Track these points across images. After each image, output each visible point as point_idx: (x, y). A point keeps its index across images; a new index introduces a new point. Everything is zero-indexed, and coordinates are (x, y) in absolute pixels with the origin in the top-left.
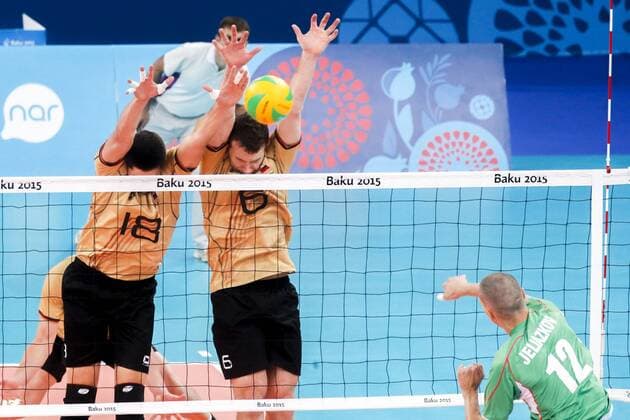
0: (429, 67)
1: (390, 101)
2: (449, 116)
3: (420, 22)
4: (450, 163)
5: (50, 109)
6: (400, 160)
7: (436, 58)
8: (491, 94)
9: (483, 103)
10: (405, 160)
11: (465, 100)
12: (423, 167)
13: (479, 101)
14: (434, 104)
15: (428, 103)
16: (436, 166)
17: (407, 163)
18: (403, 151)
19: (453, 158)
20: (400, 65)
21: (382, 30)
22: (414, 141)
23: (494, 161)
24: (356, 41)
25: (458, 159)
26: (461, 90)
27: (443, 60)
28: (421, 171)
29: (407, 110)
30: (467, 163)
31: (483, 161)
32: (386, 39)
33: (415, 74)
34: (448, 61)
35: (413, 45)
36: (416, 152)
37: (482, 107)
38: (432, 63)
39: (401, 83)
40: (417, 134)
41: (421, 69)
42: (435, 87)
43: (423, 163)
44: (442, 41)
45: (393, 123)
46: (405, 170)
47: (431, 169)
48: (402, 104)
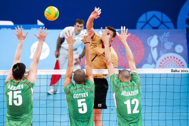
0: (163, 37)
1: (150, 47)
2: (168, 51)
3: (162, 23)
4: (169, 66)
5: (45, 49)
6: (153, 65)
7: (165, 34)
8: (182, 45)
9: (180, 48)
10: (155, 65)
11: (174, 47)
12: (160, 67)
13: (178, 47)
14: (164, 48)
15: (162, 47)
16: (164, 67)
17: (155, 66)
18: (154, 62)
19: (170, 64)
20: (153, 36)
21: (150, 25)
22: (157, 59)
23: (183, 66)
24: (142, 28)
25: (171, 65)
26: (172, 44)
27: (167, 34)
28: (160, 68)
29: (155, 49)
30: (174, 66)
31: (180, 65)
33: (158, 39)
34: (169, 34)
35: (159, 30)
36: (158, 63)
37: (179, 49)
38: (163, 35)
39: (154, 41)
40: (159, 57)
41: (160, 37)
42: (164, 43)
43: (160, 66)
44: (169, 28)
45: (151, 53)
46: (155, 68)
47: (163, 68)
48: (154, 48)
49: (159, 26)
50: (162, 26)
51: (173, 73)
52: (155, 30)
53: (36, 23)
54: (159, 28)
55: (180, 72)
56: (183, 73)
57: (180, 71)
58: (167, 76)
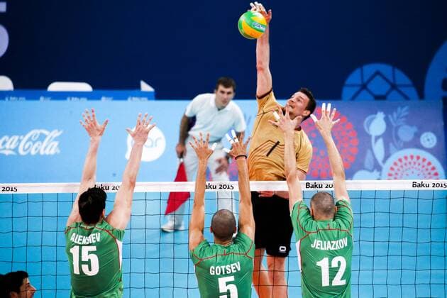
0: (395, 115)
1: (370, 137)
2: (407, 145)
3: (394, 86)
4: (407, 175)
5: (156, 140)
6: (376, 173)
7: (399, 109)
8: (434, 132)
9: (429, 137)
10: (378, 173)
11: (418, 136)
12: (391, 177)
13: (427, 136)
14: (398, 138)
15: (394, 138)
16: (398, 177)
17: (380, 175)
18: (377, 167)
19: (409, 172)
20: (376, 113)
21: (370, 92)
22: (384, 161)
23: (436, 174)
24: (353, 98)
25: (413, 172)
26: (414, 129)
27: (404, 111)
28: (389, 179)
29: (380, 141)
30: (419, 175)
31: (429, 174)
32: (372, 98)
33: (386, 119)
34: (407, 111)
35: (387, 102)
36: (386, 167)
37: (428, 140)
38: (396, 112)
39: (377, 125)
40: (387, 156)
41: (390, 116)
42: (397, 128)
43: (390, 175)
44: (407, 98)
45: (372, 150)
46: (379, 179)
47: (395, 179)
48: (377, 138)
49: (388, 93)
50: (394, 93)
51: (416, 188)
52: (379, 102)
53: (139, 87)
54: (389, 97)
55: (431, 188)
56: (436, 189)
57: (431, 185)
58: (404, 195)
